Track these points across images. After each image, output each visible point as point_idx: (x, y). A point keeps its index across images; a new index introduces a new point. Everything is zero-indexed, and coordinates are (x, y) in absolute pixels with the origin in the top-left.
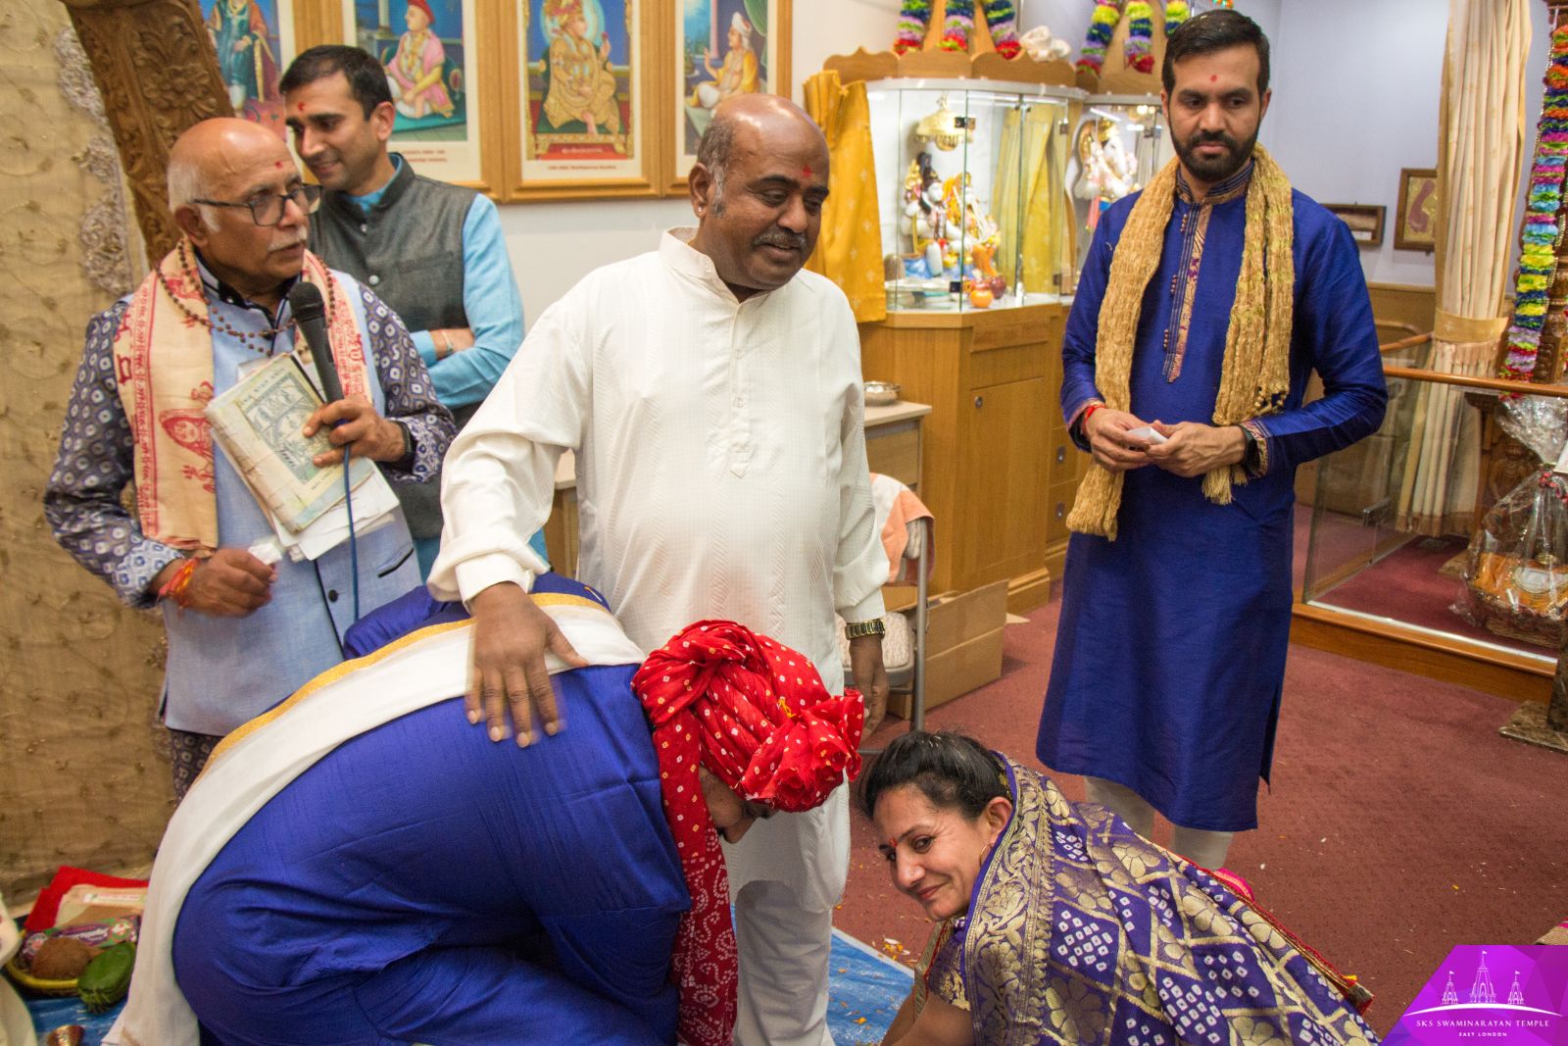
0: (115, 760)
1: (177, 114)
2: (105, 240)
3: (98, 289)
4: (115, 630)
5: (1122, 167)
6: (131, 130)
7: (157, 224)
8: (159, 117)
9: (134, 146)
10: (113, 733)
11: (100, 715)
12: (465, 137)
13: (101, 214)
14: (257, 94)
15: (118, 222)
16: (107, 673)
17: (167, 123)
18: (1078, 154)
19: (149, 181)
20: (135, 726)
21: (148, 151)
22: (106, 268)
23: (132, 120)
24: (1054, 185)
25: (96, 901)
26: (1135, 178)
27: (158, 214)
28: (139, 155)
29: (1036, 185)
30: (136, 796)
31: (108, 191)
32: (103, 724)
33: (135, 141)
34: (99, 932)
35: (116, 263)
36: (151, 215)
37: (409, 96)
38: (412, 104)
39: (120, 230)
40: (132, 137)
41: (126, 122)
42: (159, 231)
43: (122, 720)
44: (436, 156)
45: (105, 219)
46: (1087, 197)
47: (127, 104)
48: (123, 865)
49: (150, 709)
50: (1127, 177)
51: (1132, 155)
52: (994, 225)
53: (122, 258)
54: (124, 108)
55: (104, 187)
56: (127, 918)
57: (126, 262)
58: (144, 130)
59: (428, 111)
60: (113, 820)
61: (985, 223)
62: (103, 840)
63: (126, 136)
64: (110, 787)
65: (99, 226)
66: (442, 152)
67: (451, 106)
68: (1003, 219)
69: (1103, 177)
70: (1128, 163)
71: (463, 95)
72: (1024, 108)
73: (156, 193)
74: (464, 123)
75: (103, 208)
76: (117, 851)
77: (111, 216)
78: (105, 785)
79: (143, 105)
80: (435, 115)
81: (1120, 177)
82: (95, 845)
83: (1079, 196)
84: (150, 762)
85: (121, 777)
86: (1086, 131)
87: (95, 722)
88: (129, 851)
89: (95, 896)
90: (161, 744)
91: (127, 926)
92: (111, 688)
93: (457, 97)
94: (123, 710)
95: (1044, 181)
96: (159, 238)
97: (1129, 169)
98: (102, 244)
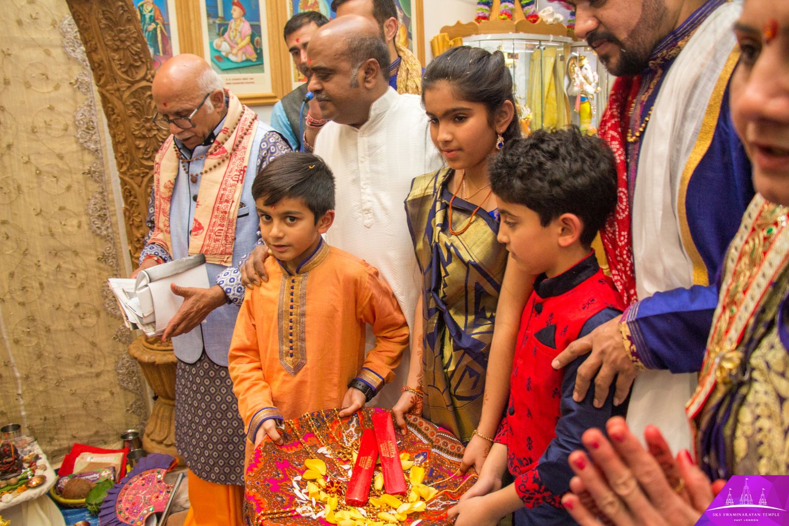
0: (99, 389)
1: (122, 52)
2: (87, 123)
3: (84, 148)
4: (97, 322)
5: (591, 79)
6: (98, 61)
7: (113, 110)
8: (113, 54)
9: (100, 70)
10: (98, 375)
11: (91, 366)
12: (263, 71)
13: (84, 111)
14: (159, 52)
15: (93, 115)
16: (94, 344)
17: (117, 57)
18: (569, 73)
19: (108, 87)
20: (108, 371)
21: (108, 72)
22: (88, 138)
23: (99, 56)
24: (558, 89)
25: (93, 461)
26: (597, 84)
27: (113, 104)
28: (103, 74)
29: (549, 89)
30: (110, 407)
31: (87, 99)
32: (93, 370)
33: (101, 68)
34: (95, 475)
35: (92, 135)
36: (110, 105)
37: (235, 51)
38: (236, 55)
39: (94, 118)
40: (100, 65)
41: (96, 58)
42: (114, 114)
43: (102, 368)
44: (249, 81)
45: (86, 114)
46: (574, 95)
47: (96, 48)
48: (105, 443)
49: (116, 362)
50: (594, 84)
51: (595, 73)
52: (529, 109)
53: (95, 133)
54: (95, 50)
55: (85, 97)
56: (108, 468)
57: (97, 134)
58: (105, 62)
59: (244, 58)
60: (99, 420)
61: (524, 108)
62: (95, 430)
63: (96, 65)
64: (98, 403)
65: (83, 117)
66: (252, 79)
67: (255, 56)
68: (533, 107)
69: (582, 84)
70: (594, 77)
71: (261, 50)
72: (542, 48)
73: (112, 94)
74: (262, 64)
75: (85, 108)
76: (102, 436)
77: (89, 111)
78: (95, 402)
79: (104, 48)
80: (248, 60)
81: (590, 84)
82: (92, 433)
83: (570, 94)
84: (117, 390)
85: (103, 397)
86: (572, 62)
87: (89, 370)
88: (108, 435)
89: (92, 458)
90: (122, 380)
91: (108, 472)
92: (96, 352)
93: (258, 51)
94: (103, 363)
95: (553, 87)
96: (114, 117)
97: (594, 80)
98: (86, 126)
